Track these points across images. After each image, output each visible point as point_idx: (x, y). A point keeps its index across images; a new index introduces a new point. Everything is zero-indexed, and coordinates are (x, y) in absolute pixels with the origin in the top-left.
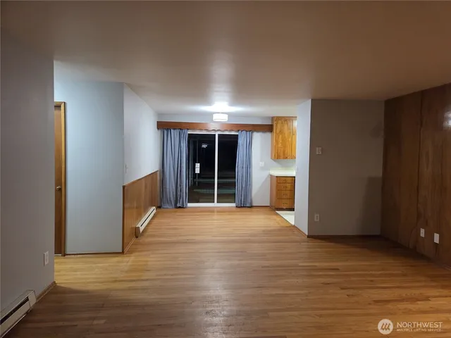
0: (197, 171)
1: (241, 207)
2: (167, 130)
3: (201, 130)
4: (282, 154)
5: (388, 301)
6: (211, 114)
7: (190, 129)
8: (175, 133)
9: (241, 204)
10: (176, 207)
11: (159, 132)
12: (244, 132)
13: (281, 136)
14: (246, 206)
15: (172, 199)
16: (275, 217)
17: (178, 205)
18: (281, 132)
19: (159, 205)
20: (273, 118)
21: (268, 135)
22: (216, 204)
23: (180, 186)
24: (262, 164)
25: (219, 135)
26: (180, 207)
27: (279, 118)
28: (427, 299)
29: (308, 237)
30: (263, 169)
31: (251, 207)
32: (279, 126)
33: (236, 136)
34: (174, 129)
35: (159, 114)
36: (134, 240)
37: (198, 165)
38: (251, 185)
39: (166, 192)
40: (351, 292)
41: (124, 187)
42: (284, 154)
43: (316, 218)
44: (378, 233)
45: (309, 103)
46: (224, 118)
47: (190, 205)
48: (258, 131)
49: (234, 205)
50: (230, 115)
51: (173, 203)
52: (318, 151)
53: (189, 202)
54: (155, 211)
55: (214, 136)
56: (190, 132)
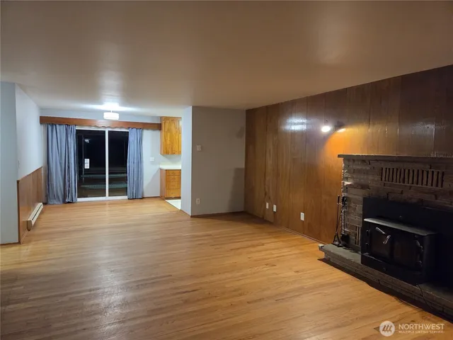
0: (87, 166)
1: (133, 199)
2: (52, 125)
3: (90, 126)
4: (170, 150)
5: (238, 249)
6: (102, 112)
7: (78, 125)
8: (61, 129)
9: (133, 196)
10: (64, 202)
12: (135, 129)
13: (169, 134)
14: (138, 197)
15: (60, 194)
16: (164, 205)
17: (67, 201)
18: (169, 130)
19: (45, 202)
20: (161, 118)
21: (157, 133)
22: (107, 198)
23: (69, 181)
24: (152, 159)
25: (109, 132)
26: (69, 202)
27: (167, 118)
28: (263, 245)
29: (192, 217)
30: (153, 163)
31: (143, 198)
32: (167, 124)
33: (127, 133)
34: (60, 125)
35: (42, 109)
36: (27, 232)
37: (87, 161)
38: (142, 178)
39: (53, 189)
40: (218, 246)
41: (18, 182)
42: (172, 150)
43: (198, 201)
44: (243, 210)
45: (190, 109)
46: (116, 117)
47: (80, 200)
48: (147, 129)
49: (126, 197)
50: (121, 113)
51: (61, 199)
52: (198, 148)
53: (78, 197)
54: (42, 207)
55: (104, 132)
56: (78, 128)
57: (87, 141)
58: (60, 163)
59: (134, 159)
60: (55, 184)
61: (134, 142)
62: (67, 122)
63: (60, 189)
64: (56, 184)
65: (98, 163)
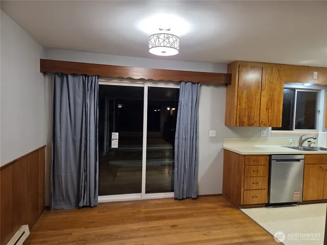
0: (115, 144)
1: (183, 199)
2: (62, 76)
3: (121, 78)
4: (246, 120)
7: (102, 77)
8: (75, 83)
9: (183, 194)
10: (78, 206)
11: (47, 79)
12: (189, 84)
17: (81, 205)
19: (48, 205)
21: (222, 91)
22: (143, 195)
23: (86, 171)
24: (213, 133)
25: (150, 89)
26: (84, 207)
27: (243, 64)
30: (213, 140)
31: (197, 197)
33: (177, 91)
34: (74, 75)
37: (115, 135)
38: (196, 165)
39: (60, 184)
42: (249, 119)
47: (102, 199)
49: (171, 195)
51: (73, 200)
53: (100, 195)
54: (27, 233)
55: (143, 88)
56: (102, 82)
57: (120, 106)
58: (74, 141)
59: (186, 133)
60: (63, 174)
61: (187, 105)
62: (85, 71)
63: (73, 183)
64: (66, 177)
65: (131, 138)
